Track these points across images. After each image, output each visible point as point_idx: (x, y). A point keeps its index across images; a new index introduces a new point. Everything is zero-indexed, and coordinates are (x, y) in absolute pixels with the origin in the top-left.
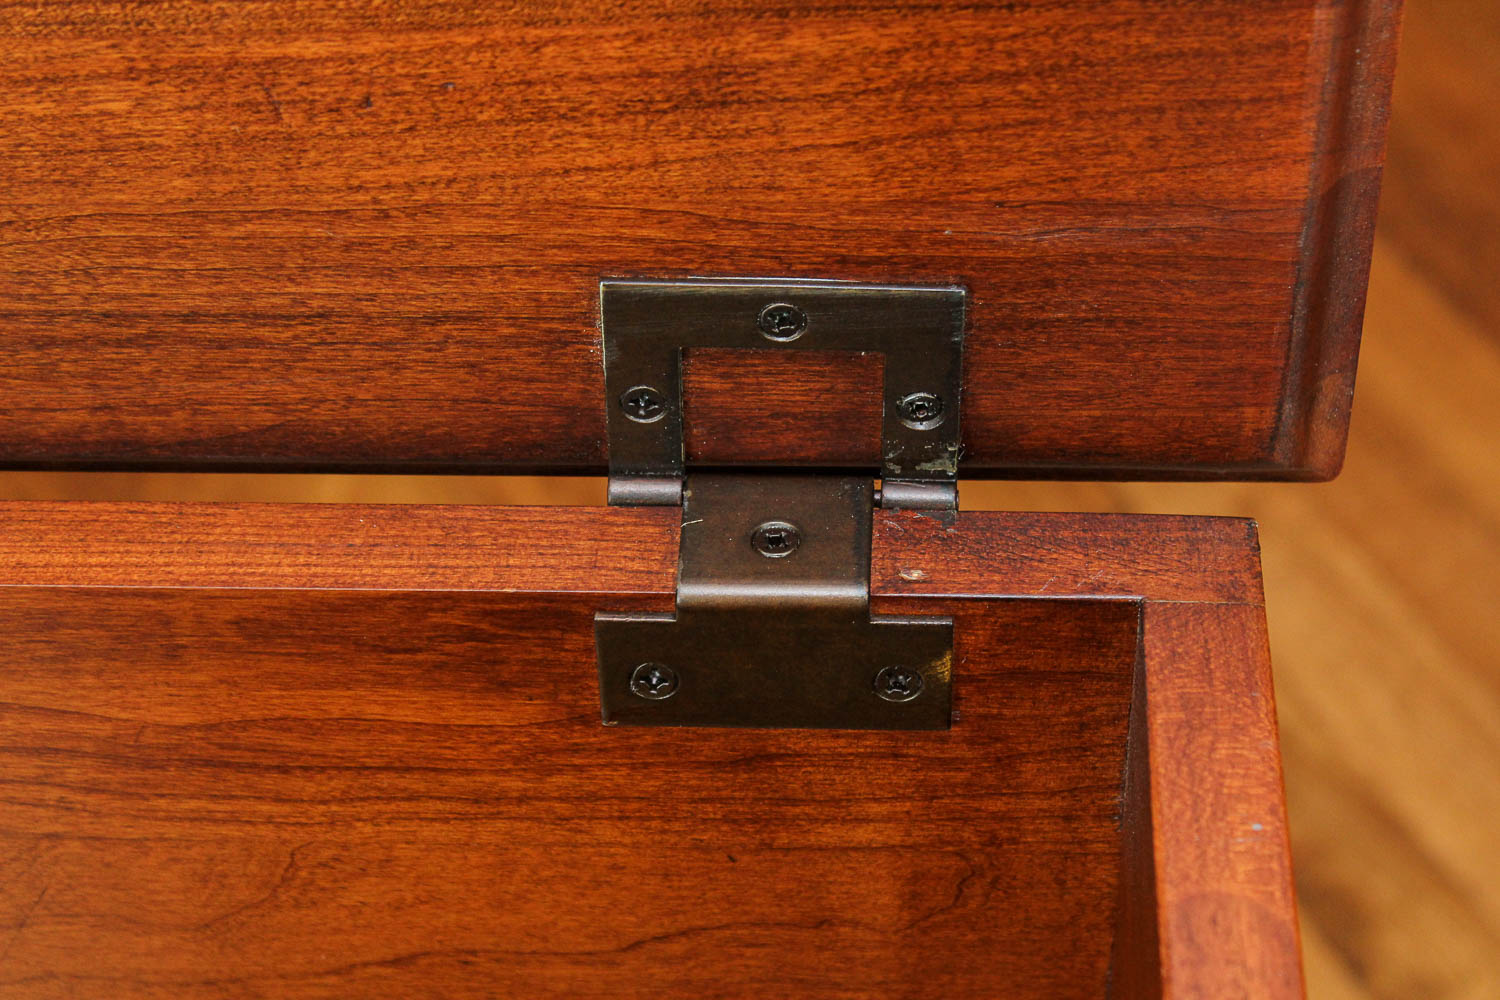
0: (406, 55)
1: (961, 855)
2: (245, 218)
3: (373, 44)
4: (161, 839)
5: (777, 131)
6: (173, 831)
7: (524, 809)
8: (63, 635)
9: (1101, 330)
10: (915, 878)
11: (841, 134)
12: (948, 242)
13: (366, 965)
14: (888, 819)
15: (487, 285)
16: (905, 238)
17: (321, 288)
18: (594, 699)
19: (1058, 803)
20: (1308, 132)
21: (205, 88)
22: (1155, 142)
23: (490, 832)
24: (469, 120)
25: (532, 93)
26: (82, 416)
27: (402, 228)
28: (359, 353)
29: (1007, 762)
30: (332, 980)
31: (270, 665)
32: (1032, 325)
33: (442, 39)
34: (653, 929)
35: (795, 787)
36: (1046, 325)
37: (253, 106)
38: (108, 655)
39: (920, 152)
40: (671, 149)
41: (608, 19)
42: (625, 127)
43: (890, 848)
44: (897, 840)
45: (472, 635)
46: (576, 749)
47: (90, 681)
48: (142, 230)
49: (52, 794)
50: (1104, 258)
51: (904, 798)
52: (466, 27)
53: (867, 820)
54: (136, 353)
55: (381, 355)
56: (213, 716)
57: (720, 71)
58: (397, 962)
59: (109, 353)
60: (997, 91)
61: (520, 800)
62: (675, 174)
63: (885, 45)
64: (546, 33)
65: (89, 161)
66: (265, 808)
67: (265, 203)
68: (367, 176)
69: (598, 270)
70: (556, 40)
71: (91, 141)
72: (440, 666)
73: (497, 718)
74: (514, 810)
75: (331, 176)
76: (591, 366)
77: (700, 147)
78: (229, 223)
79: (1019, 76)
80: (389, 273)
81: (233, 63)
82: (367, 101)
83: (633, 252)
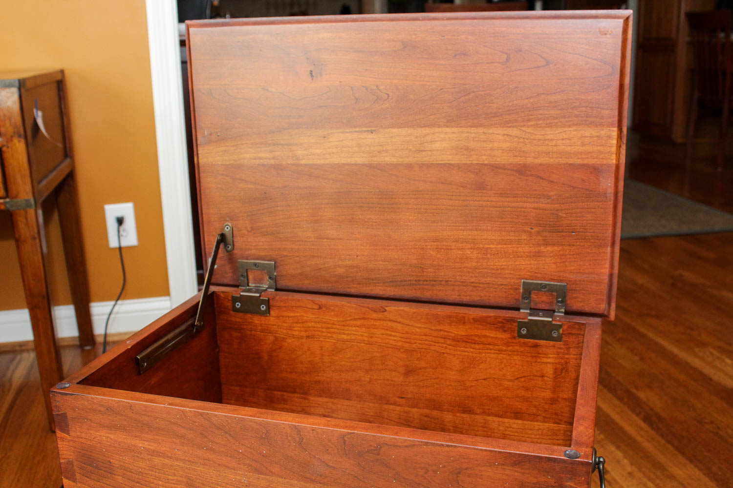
0: (503, 248)
1: (562, 365)
2: (481, 269)
3: (499, 246)
4: (457, 354)
5: (545, 260)
6: (459, 353)
7: (505, 353)
8: (451, 319)
9: (583, 291)
10: (556, 369)
11: (553, 261)
12: (565, 277)
13: (480, 379)
14: (552, 358)
15: (508, 280)
16: (560, 276)
17: (489, 279)
18: (516, 334)
19: (575, 356)
20: (608, 265)
21: (479, 251)
22: (590, 265)
23: (500, 356)
24: (509, 257)
25: (517, 254)
26: (456, 297)
27: (499, 272)
28: (492, 289)
29: (568, 349)
30: (475, 382)
31: (476, 326)
32: (574, 290)
33: (508, 246)
34: (520, 376)
35: (540, 351)
36: (576, 290)
37: (484, 254)
38: (457, 323)
39: (562, 264)
40: (532, 262)
41: (527, 244)
42: (527, 259)
43: (552, 363)
44: (554, 362)
45: (502, 322)
46: (513, 343)
47: (453, 327)
48: (468, 270)
49: (445, 345)
50: (584, 281)
51: (555, 354)
52: (510, 244)
53: (549, 358)
54: (465, 287)
55: (494, 290)
56: (468, 334)
57: (539, 252)
58: (484, 379)
59: (462, 287)
60: (571, 256)
61: (505, 351)
62: (532, 266)
63: (558, 250)
64: (519, 246)
65: (464, 260)
66: (472, 350)
67: (484, 267)
68: (496, 264)
69: (522, 278)
70: (521, 247)
71: (465, 257)
72: (497, 327)
73: (503, 337)
74: (503, 353)
75: (492, 264)
76: (520, 293)
77: (536, 262)
78: (479, 269)
79: (574, 255)
80: (496, 278)
81: (483, 248)
82: (498, 254)
83: (526, 276)
